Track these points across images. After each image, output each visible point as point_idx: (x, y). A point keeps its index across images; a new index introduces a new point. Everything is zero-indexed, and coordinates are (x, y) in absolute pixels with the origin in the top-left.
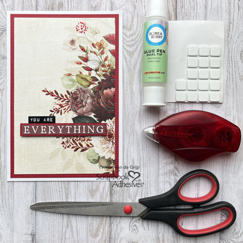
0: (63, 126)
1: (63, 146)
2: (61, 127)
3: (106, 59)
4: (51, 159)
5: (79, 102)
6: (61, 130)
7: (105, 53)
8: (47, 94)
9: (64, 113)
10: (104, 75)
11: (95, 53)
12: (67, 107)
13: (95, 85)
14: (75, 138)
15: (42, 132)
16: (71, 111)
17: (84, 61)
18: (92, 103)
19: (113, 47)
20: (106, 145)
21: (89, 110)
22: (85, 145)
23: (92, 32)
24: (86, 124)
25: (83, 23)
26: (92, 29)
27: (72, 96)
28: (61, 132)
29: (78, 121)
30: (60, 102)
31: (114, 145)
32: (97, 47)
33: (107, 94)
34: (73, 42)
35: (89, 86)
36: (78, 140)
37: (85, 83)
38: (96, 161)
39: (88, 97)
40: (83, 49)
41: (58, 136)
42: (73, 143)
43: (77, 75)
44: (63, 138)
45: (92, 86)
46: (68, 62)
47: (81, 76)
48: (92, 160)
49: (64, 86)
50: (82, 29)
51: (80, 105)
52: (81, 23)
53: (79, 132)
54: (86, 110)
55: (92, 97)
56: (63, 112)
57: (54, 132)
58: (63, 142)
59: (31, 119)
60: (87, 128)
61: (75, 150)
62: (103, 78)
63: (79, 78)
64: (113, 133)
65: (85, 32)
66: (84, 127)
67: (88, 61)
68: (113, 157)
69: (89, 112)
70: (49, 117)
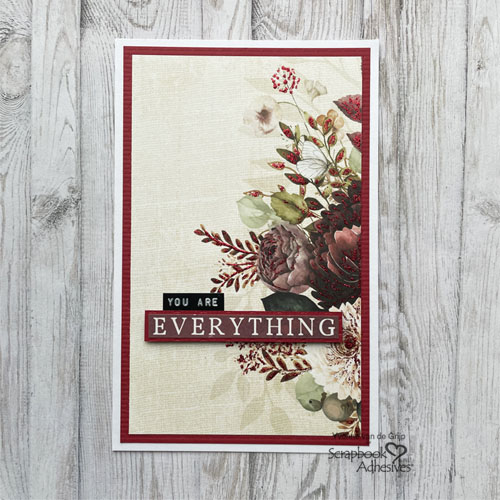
0: (242, 319)
1: (242, 367)
2: (237, 321)
3: (340, 156)
4: (213, 397)
5: (277, 259)
6: (237, 328)
7: (338, 142)
8: (205, 241)
9: (244, 287)
10: (336, 195)
11: (314, 140)
12: (249, 272)
13: (315, 219)
14: (269, 347)
15: (195, 333)
16: (260, 281)
17: (289, 160)
18: (306, 262)
19: (356, 127)
20: (341, 366)
21: (301, 279)
22: (291, 366)
23: (309, 92)
24: (296, 315)
25: (288, 70)
26: (309, 84)
27: (263, 245)
28: (237, 333)
29: (276, 306)
30: (234, 260)
31: (360, 367)
32: (319, 127)
33: (343, 240)
34: (264, 115)
35: (300, 221)
36: (275, 353)
37: (292, 215)
38: (318, 404)
39: (299, 247)
40: (288, 133)
41: (229, 341)
42: (263, 359)
43: (274, 196)
44: (241, 347)
45: (307, 222)
46: (253, 162)
47: (284, 198)
48: (308, 402)
49: (244, 221)
50: (286, 82)
51: (280, 268)
52: (283, 68)
53: (279, 334)
54: (294, 279)
55: (308, 248)
56: (241, 282)
57: (221, 333)
58: (241, 356)
59: (170, 301)
60: (296, 324)
61: (270, 378)
62: (332, 202)
63: (277, 201)
64: (357, 335)
65: (294, 90)
66: (290, 320)
67: (299, 160)
68: (357, 395)
69: (300, 284)
70: (211, 296)
